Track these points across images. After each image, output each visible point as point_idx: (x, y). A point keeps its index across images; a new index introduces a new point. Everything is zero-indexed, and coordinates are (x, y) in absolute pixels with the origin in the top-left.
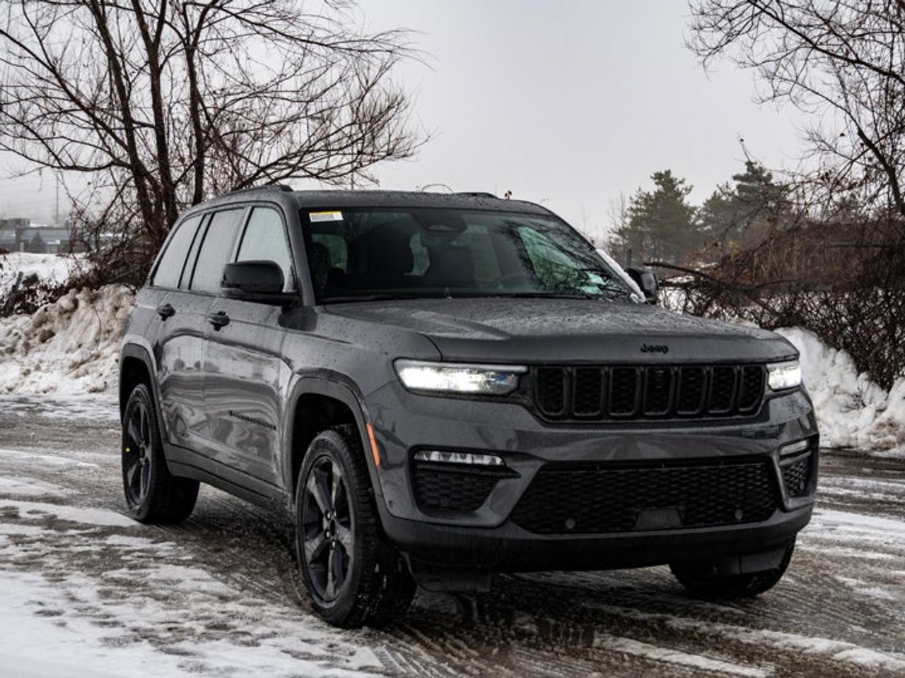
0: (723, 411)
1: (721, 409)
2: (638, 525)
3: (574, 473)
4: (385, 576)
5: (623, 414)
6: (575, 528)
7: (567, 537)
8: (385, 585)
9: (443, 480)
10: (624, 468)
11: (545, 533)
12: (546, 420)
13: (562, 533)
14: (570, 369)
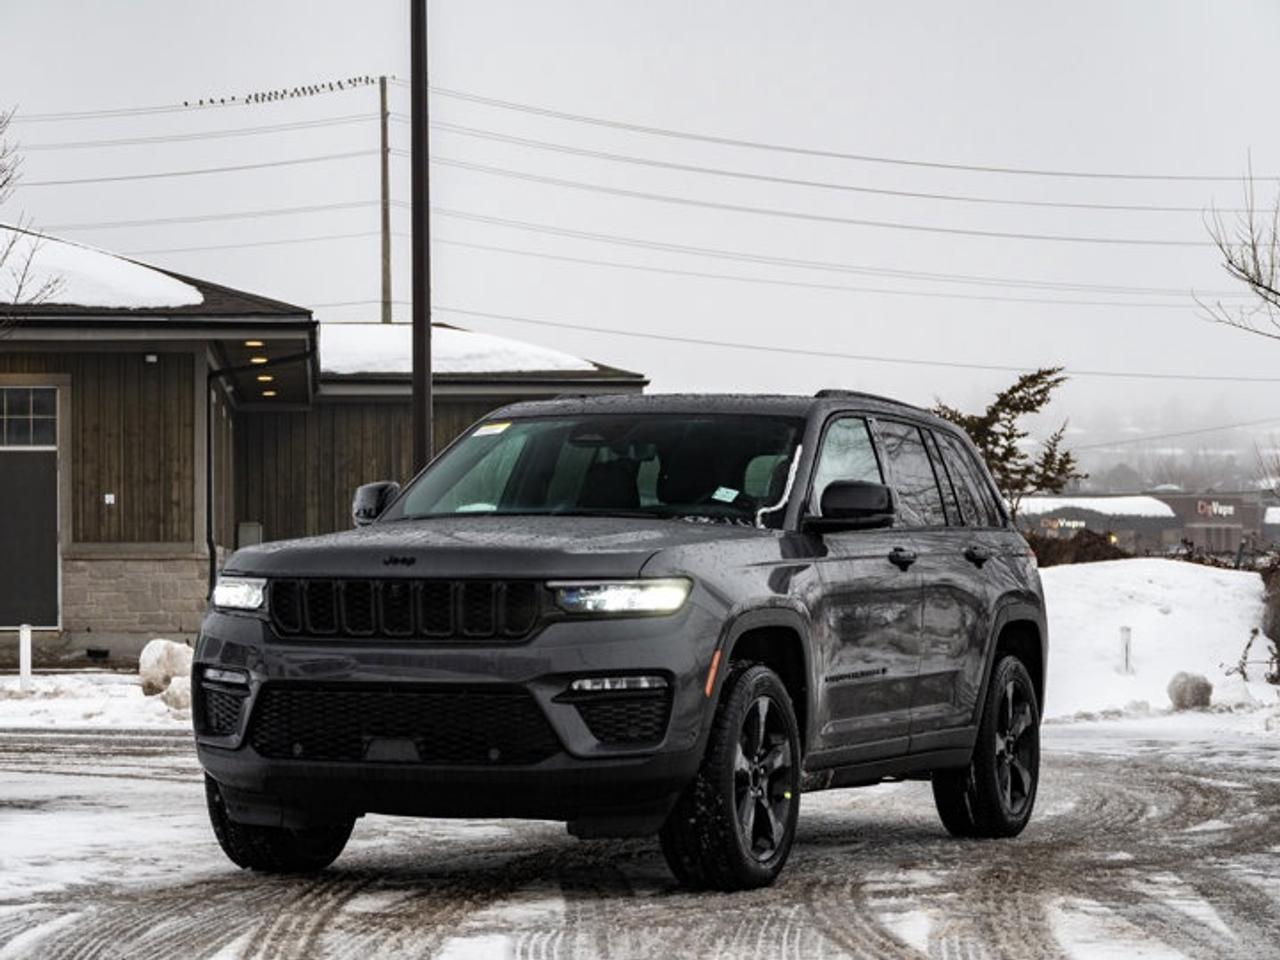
0: (484, 634)
1: (480, 631)
2: (368, 757)
5: (361, 633)
6: (302, 753)
7: (293, 763)
11: (272, 758)
12: (279, 636)
14: (302, 582)
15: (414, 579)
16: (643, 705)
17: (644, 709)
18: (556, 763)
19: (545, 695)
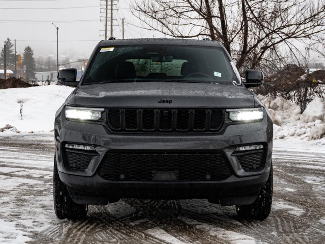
0: (202, 130)
1: (200, 129)
2: (155, 179)
3: (122, 154)
4: (65, 197)
5: (149, 130)
6: (124, 178)
7: (120, 182)
8: (66, 201)
9: (74, 156)
10: (146, 153)
11: (110, 180)
12: (112, 131)
13: (118, 180)
14: (123, 110)
15: (173, 109)
16: (257, 156)
17: (257, 157)
18: (232, 179)
19: (229, 153)
